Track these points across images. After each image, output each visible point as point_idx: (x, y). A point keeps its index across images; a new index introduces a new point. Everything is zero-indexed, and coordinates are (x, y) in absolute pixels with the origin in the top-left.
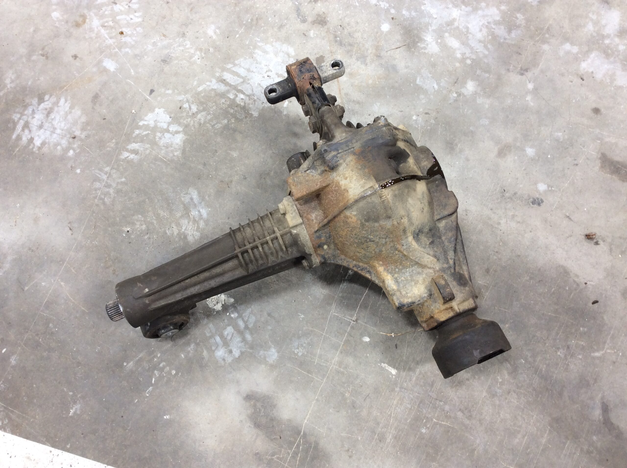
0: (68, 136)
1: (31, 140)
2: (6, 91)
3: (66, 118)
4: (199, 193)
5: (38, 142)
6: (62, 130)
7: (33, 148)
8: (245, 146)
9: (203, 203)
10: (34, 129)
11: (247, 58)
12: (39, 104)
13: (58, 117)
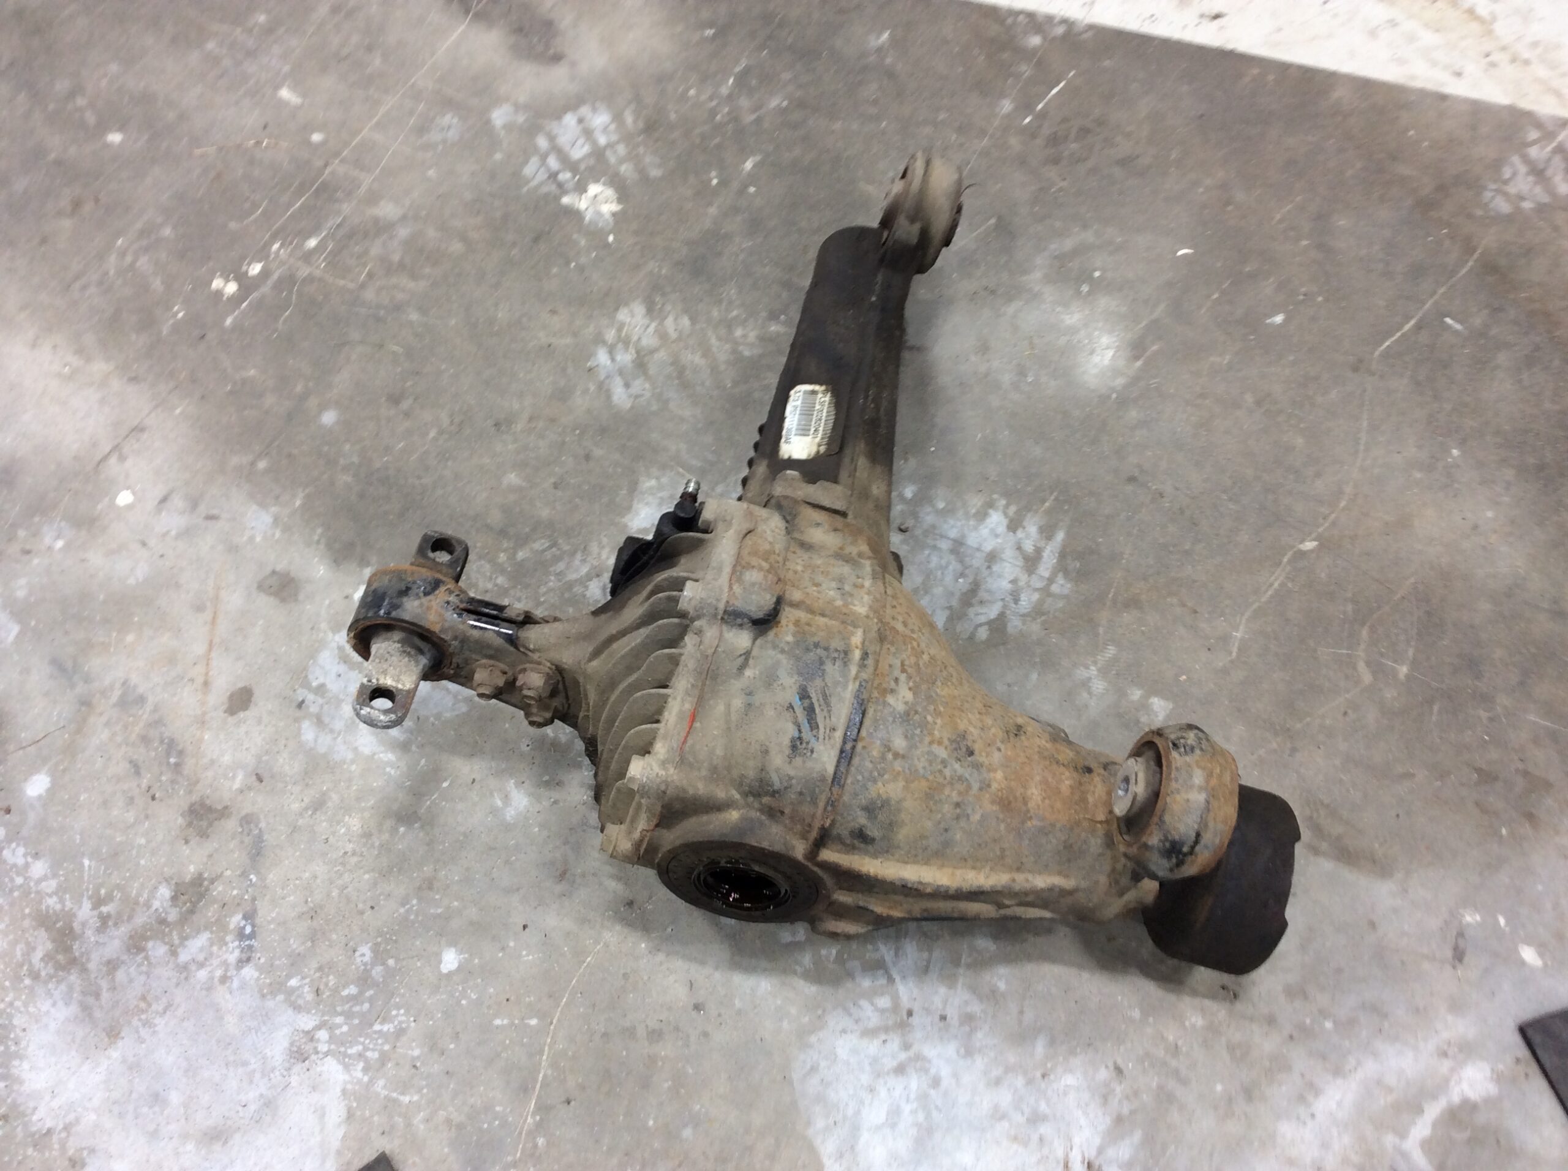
0: (918, 532)
1: (1014, 525)
2: (1099, 657)
3: (928, 577)
4: (608, 395)
5: (996, 520)
6: (935, 547)
7: (1007, 506)
8: (484, 495)
9: (602, 377)
10: (1009, 553)
11: (432, 719)
12: (1002, 616)
13: (949, 579)
